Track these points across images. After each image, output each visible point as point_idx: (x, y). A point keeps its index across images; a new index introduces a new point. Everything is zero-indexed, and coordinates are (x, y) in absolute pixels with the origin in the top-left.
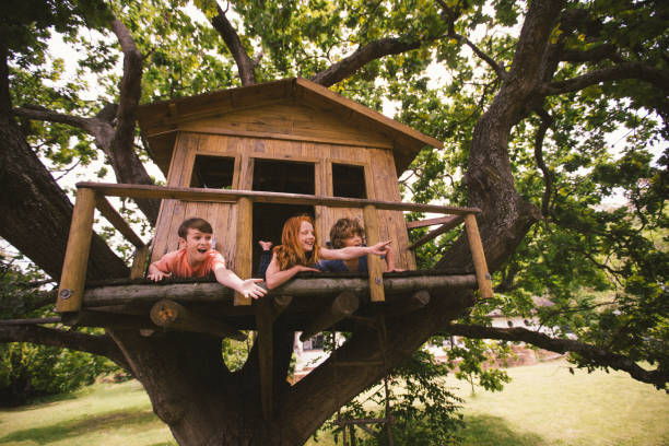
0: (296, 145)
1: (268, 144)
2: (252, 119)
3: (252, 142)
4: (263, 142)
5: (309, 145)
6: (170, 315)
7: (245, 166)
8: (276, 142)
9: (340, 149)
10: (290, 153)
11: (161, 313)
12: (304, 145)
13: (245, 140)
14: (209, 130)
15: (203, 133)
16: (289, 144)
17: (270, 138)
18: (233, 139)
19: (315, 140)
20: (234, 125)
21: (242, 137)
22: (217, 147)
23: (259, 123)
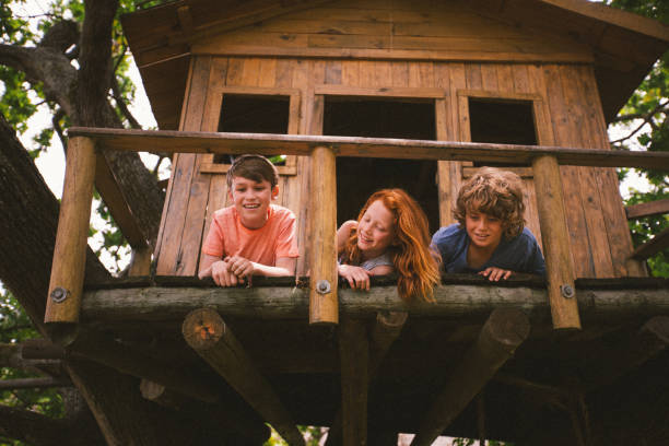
0: (399, 68)
1: (349, 69)
2: (317, 26)
3: (319, 68)
4: (338, 65)
5: (424, 67)
6: (212, 332)
7: (307, 109)
8: (362, 64)
9: (484, 70)
10: (387, 82)
11: (197, 329)
12: (414, 68)
13: (306, 65)
14: (243, 49)
15: (236, 56)
16: (385, 67)
17: (350, 58)
18: (285, 63)
19: (435, 56)
20: (285, 38)
21: (300, 59)
22: (258, 80)
23: (330, 32)
